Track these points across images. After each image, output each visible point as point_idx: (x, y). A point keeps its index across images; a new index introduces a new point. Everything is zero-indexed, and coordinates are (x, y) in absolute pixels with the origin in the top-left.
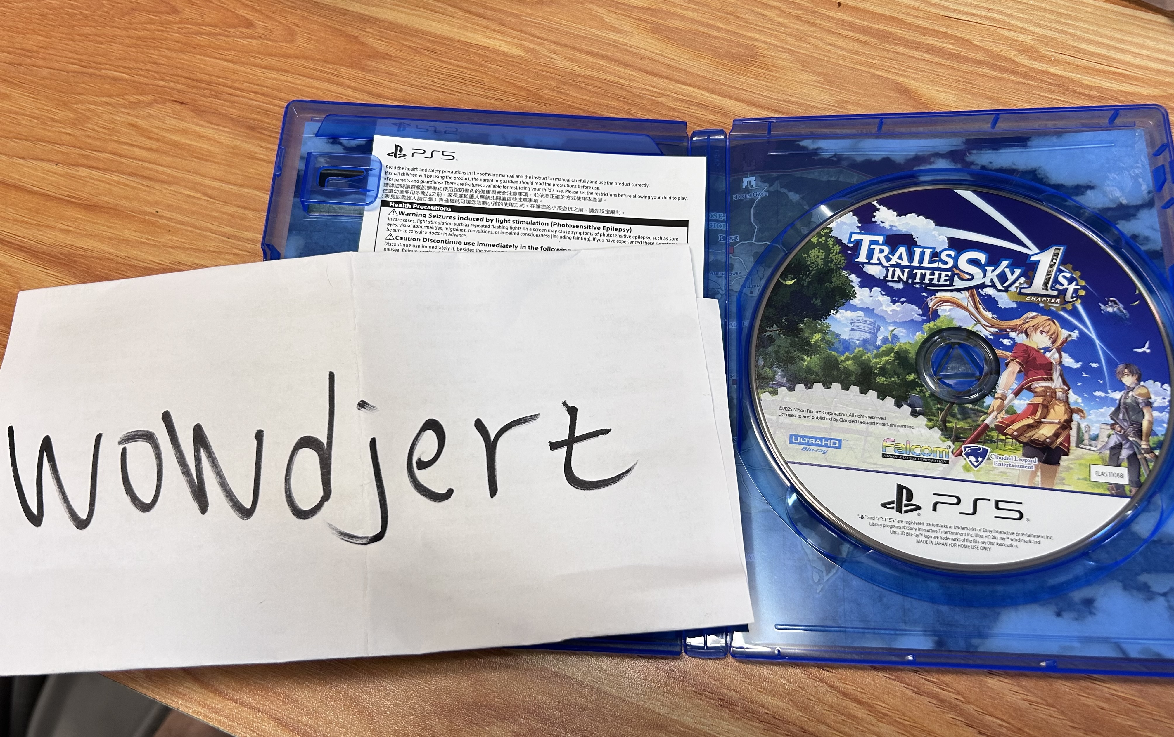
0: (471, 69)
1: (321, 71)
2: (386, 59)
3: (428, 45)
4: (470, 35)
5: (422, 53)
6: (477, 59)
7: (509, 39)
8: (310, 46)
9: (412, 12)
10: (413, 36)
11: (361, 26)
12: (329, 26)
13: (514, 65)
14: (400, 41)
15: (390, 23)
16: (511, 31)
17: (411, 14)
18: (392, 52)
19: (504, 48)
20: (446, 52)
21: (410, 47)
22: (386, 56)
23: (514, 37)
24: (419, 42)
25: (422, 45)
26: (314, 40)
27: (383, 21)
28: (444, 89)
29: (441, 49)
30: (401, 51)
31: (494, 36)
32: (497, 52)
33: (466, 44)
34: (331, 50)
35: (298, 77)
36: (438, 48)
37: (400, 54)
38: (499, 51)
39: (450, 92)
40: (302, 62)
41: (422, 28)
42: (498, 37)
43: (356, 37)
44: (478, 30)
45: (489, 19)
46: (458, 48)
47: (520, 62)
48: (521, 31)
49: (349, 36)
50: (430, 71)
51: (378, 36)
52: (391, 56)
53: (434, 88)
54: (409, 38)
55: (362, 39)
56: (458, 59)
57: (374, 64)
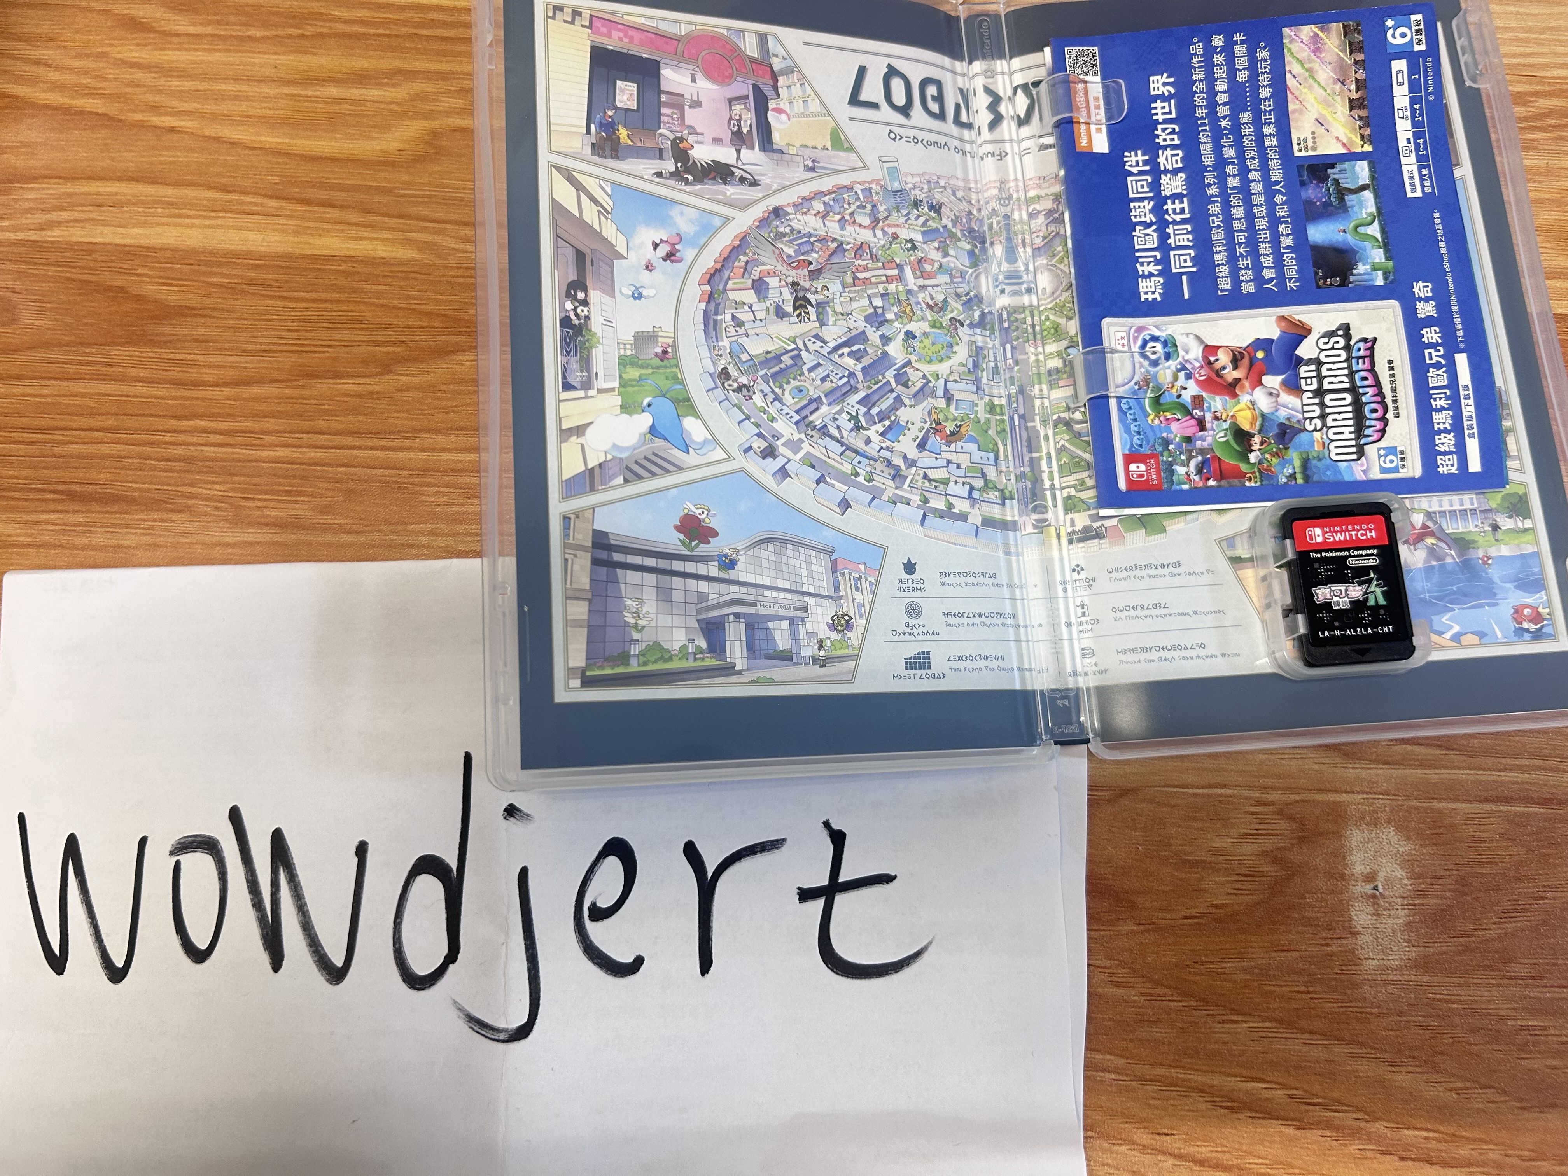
0: (338, 301)
1: (80, 363)
2: (187, 316)
3: (252, 274)
4: (318, 241)
5: (246, 293)
6: (342, 281)
7: (387, 235)
8: (45, 323)
9: (207, 222)
10: (220, 265)
11: (125, 266)
12: (68, 279)
13: (407, 278)
14: (202, 278)
15: (175, 250)
16: (386, 220)
17: (206, 226)
18: (193, 300)
19: (382, 251)
20: (286, 282)
21: (221, 285)
22: (184, 312)
23: (393, 229)
24: (235, 272)
25: (241, 277)
26: (50, 310)
27: (161, 249)
28: (302, 345)
29: (276, 277)
30: (208, 295)
31: (360, 234)
32: (373, 261)
33: (315, 258)
34: (85, 321)
35: (43, 382)
36: (270, 276)
37: (208, 302)
38: (374, 258)
39: (313, 349)
40: (39, 354)
41: (233, 247)
42: (366, 234)
43: (122, 289)
44: (328, 230)
45: (342, 207)
46: (306, 269)
47: (416, 269)
48: (402, 216)
49: (110, 289)
50: (269, 320)
51: (161, 277)
52: (193, 309)
53: (286, 348)
54: (215, 269)
55: (135, 290)
56: (310, 288)
57: (167, 329)
